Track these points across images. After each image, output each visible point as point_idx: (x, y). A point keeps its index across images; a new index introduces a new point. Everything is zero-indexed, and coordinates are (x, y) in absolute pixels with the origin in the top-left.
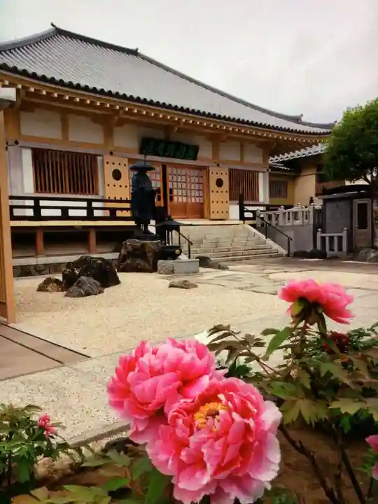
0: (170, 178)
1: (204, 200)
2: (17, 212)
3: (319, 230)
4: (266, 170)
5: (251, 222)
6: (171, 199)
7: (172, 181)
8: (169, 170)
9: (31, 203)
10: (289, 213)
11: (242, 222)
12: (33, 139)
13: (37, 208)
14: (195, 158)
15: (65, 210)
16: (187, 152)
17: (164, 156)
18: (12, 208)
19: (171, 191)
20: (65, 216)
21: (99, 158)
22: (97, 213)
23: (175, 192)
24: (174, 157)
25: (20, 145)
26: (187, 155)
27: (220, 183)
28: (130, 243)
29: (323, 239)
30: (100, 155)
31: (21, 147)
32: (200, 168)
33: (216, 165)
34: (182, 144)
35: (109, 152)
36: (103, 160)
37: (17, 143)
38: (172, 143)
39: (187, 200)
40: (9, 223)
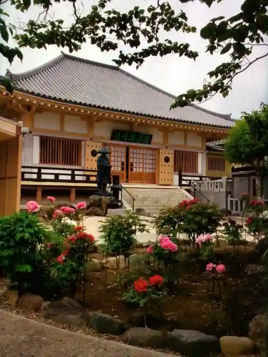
0: (131, 155)
1: (155, 171)
2: (26, 176)
3: (229, 195)
4: (203, 151)
5: (187, 188)
6: (132, 170)
7: (133, 158)
8: (131, 150)
9: (36, 170)
10: (217, 183)
11: (180, 187)
12: (41, 130)
13: (39, 174)
14: (149, 143)
15: (57, 175)
16: (144, 138)
17: (127, 141)
18: (23, 173)
19: (132, 164)
20: (57, 179)
21: (83, 143)
22: (77, 178)
23: (134, 165)
24: (135, 142)
25: (33, 134)
26: (144, 141)
27: (167, 160)
28: (93, 198)
29: (232, 202)
30: (83, 141)
31: (34, 135)
32: (154, 149)
33: (165, 147)
34: (141, 134)
35: (89, 139)
36: (85, 144)
37: (31, 132)
38: (134, 133)
39: (143, 170)
40: (20, 183)
